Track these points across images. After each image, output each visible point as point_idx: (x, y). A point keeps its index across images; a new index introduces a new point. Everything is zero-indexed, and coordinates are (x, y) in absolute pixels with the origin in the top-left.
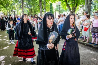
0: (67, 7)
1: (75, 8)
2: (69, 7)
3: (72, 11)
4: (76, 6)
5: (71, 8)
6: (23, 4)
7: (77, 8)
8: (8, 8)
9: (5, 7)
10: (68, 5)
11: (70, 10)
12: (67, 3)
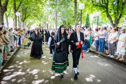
0: (107, 19)
1: (118, 20)
2: (111, 19)
3: (114, 23)
4: (120, 17)
5: (113, 19)
6: (56, 16)
7: (121, 19)
8: (42, 20)
9: (39, 19)
10: (109, 16)
11: (112, 22)
12: (108, 14)
